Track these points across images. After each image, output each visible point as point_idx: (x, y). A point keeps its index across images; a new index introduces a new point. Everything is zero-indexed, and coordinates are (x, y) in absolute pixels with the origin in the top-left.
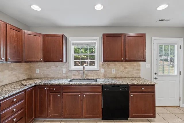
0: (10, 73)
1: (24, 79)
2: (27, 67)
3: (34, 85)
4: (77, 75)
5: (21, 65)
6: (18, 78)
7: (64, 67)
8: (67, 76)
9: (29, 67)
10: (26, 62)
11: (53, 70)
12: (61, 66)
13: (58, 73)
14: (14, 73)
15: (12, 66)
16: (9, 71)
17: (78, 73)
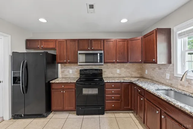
0: (125, 70)
1: (136, 76)
2: (139, 67)
3: (129, 81)
4: (186, 86)
5: (134, 65)
6: (131, 75)
7: (168, 70)
8: (171, 84)
9: (142, 67)
10: (130, 63)
11: (157, 73)
12: (164, 69)
13: (162, 77)
14: (128, 70)
15: (127, 66)
16: (125, 68)
17: (188, 82)
